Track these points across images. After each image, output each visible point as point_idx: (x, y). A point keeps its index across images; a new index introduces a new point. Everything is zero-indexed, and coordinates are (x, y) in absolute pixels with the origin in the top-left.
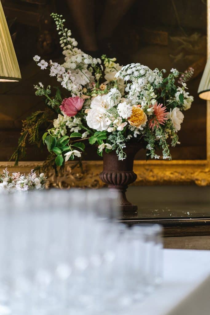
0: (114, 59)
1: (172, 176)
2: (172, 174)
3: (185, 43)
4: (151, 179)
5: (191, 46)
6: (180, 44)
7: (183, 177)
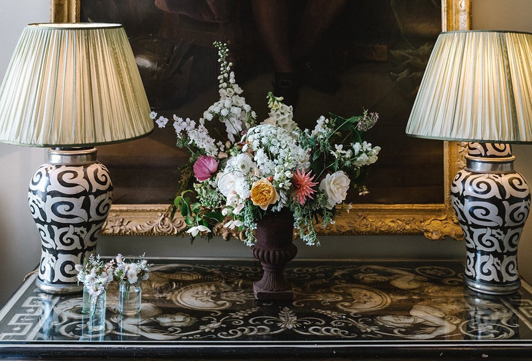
0: (281, 98)
1: (392, 224)
2: (393, 222)
3: (411, 57)
4: (363, 229)
5: (419, 60)
6: (404, 58)
7: (408, 227)
